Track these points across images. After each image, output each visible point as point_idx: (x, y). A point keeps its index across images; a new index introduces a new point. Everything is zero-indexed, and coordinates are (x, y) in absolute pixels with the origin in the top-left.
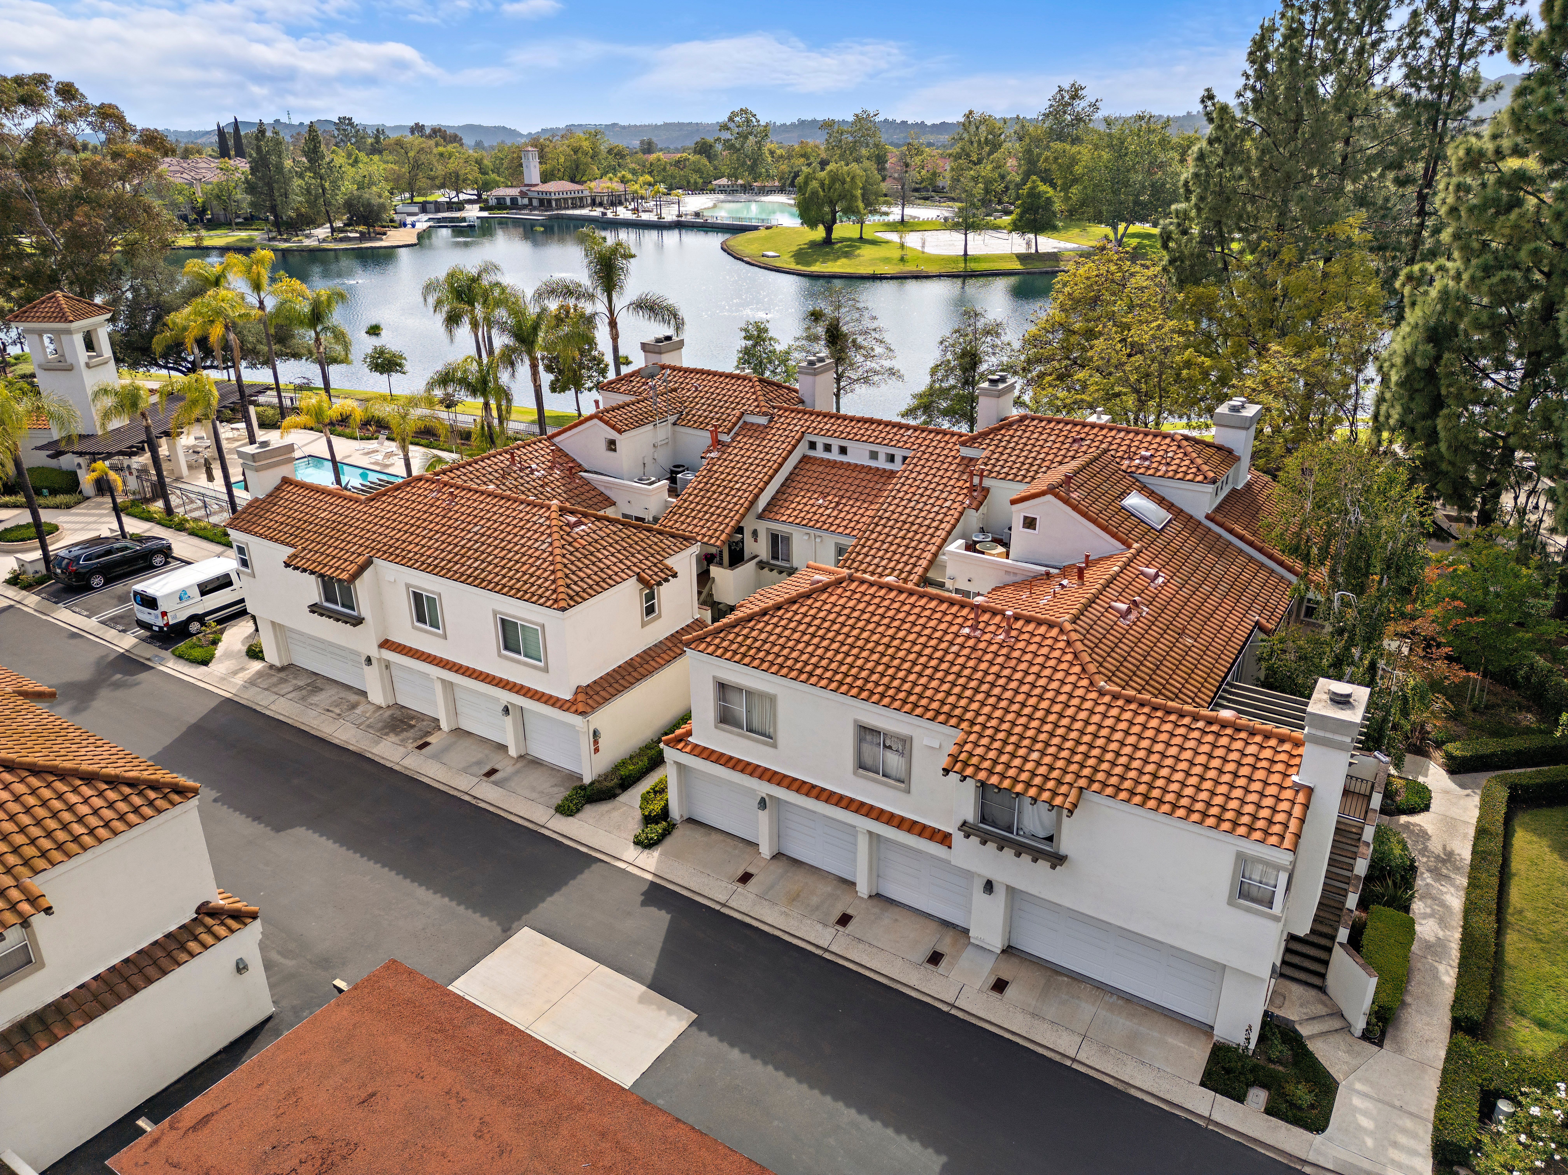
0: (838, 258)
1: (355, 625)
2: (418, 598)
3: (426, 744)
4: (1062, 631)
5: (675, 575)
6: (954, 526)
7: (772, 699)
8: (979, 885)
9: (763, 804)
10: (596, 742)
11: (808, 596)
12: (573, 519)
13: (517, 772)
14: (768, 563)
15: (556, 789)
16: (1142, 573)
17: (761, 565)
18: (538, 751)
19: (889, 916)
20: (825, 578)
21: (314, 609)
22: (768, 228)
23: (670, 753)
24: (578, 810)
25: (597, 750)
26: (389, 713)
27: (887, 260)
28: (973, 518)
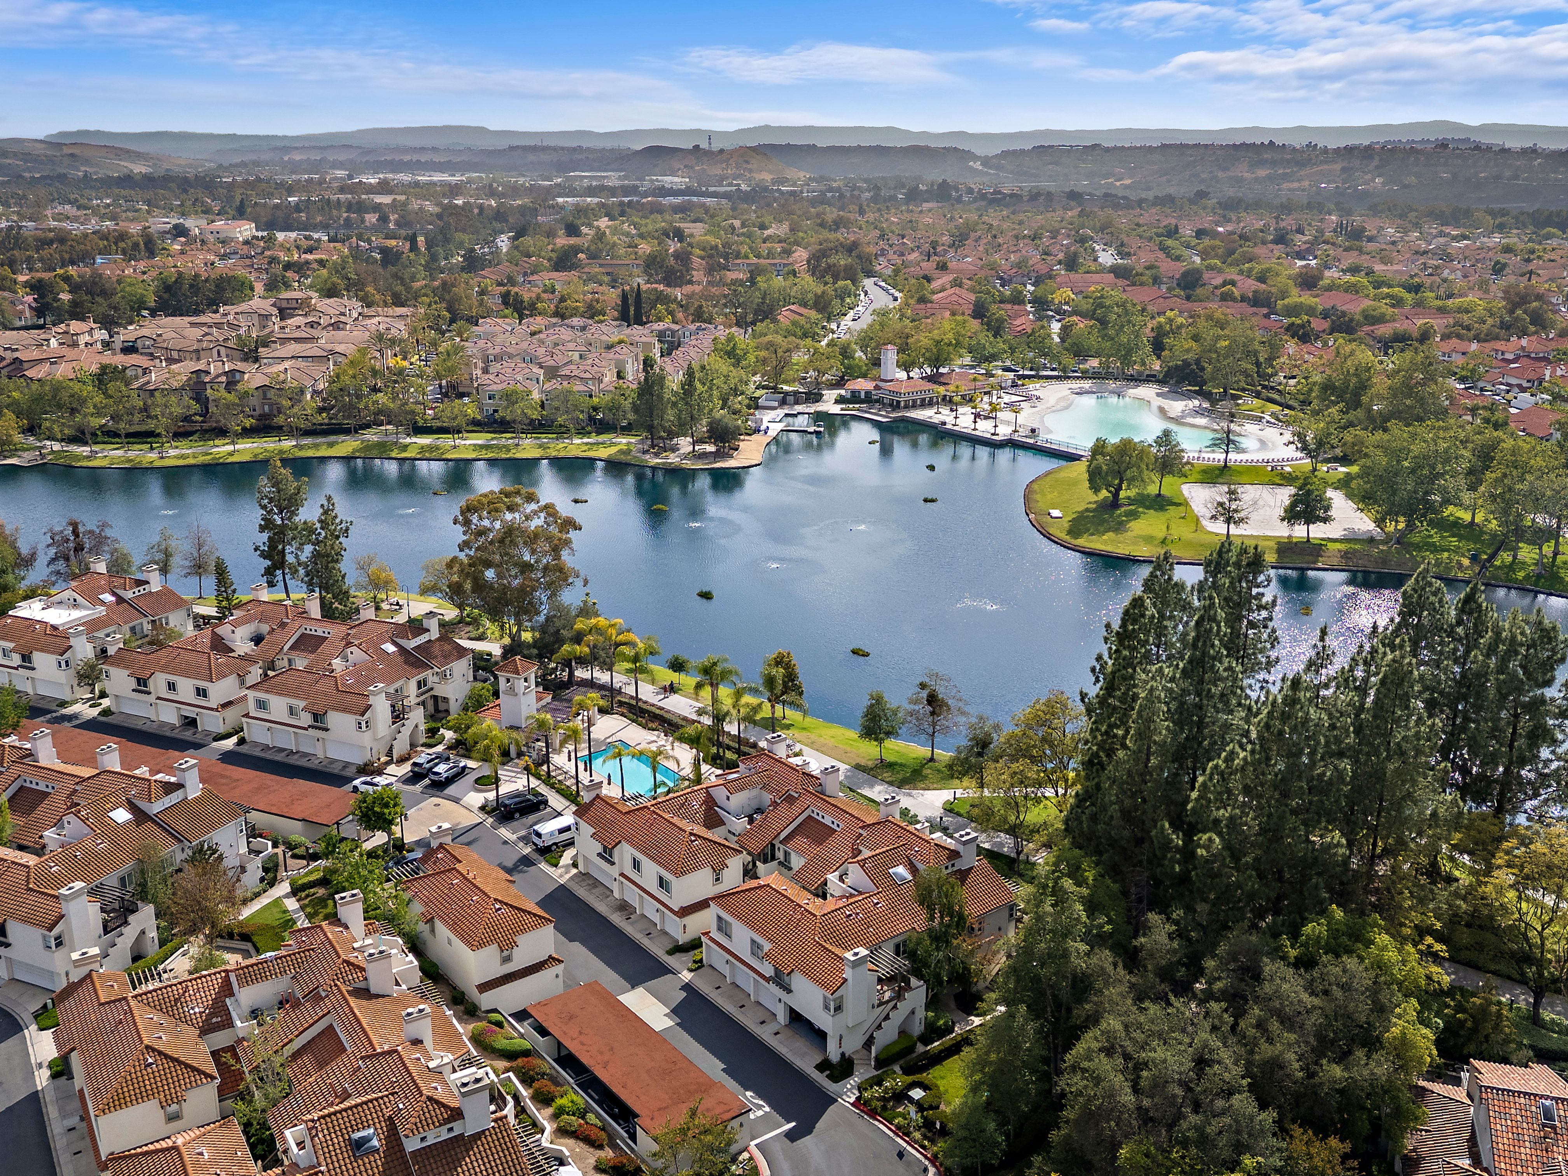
0: (1109, 530)
1: (613, 865)
2: (634, 860)
3: (630, 918)
4: (816, 919)
5: (727, 867)
6: (841, 865)
7: (731, 925)
8: (778, 1001)
9: (727, 962)
10: (685, 930)
11: (752, 889)
12: (693, 839)
13: (658, 935)
15: (669, 945)
16: (873, 901)
17: (780, 863)
18: (666, 929)
20: (763, 883)
21: (599, 855)
23: (703, 938)
24: (673, 954)
25: (685, 933)
26: (619, 903)
27: (1150, 539)
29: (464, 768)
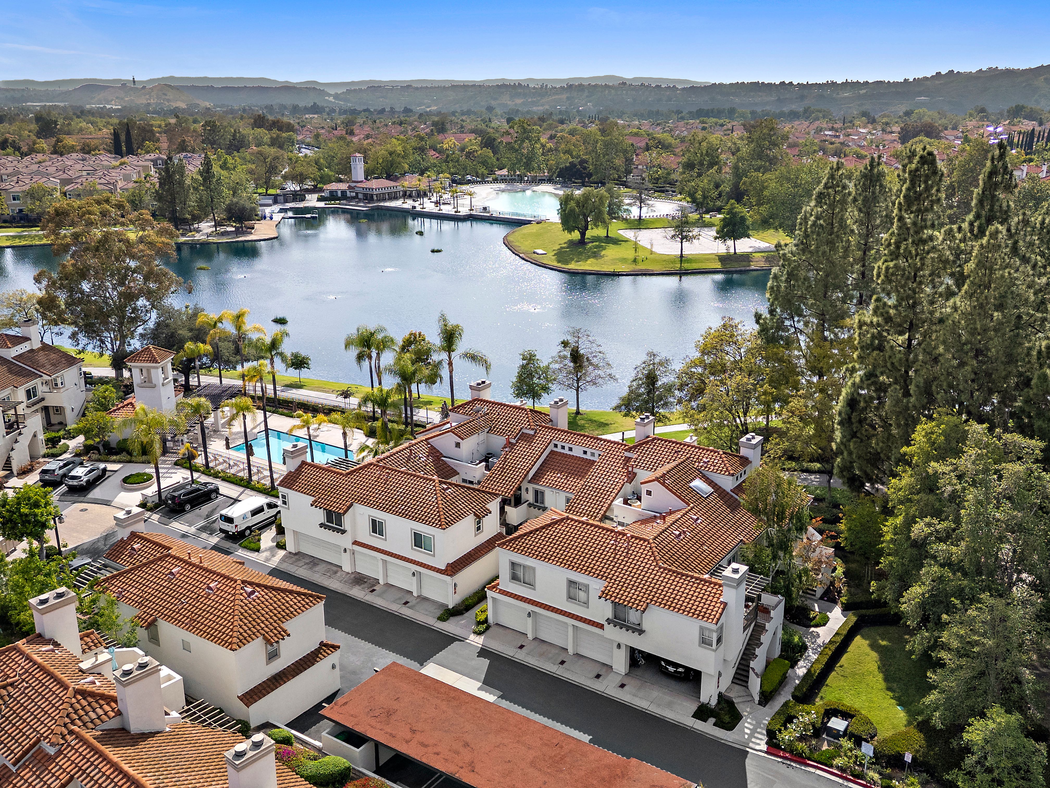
0: (589, 257)
1: (342, 534)
2: (374, 522)
3: (374, 590)
4: (649, 543)
5: (490, 513)
6: (619, 491)
7: (534, 569)
8: (615, 645)
9: (529, 615)
10: (455, 589)
11: (549, 525)
12: (445, 487)
13: (417, 603)
14: (533, 504)
15: (436, 611)
16: (691, 518)
17: (530, 505)
18: (426, 594)
19: (581, 661)
20: (557, 517)
21: (322, 525)
22: (538, 223)
23: (489, 593)
24: (448, 619)
25: (455, 593)
26: (353, 576)
27: (624, 260)
28: (628, 488)
29: (105, 470)
